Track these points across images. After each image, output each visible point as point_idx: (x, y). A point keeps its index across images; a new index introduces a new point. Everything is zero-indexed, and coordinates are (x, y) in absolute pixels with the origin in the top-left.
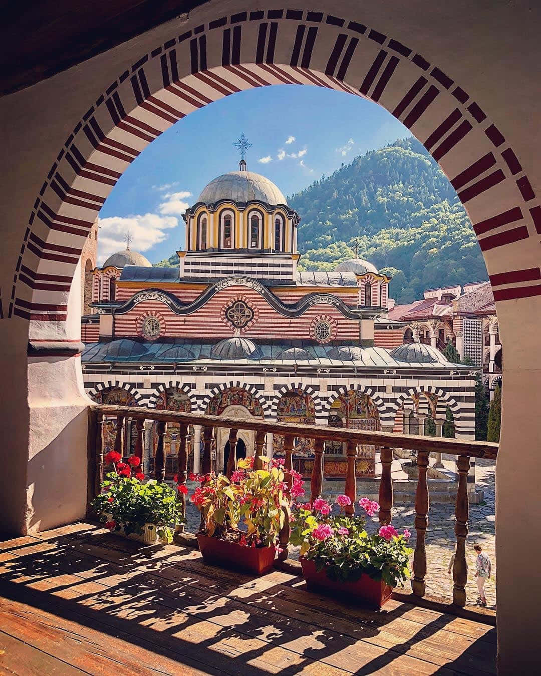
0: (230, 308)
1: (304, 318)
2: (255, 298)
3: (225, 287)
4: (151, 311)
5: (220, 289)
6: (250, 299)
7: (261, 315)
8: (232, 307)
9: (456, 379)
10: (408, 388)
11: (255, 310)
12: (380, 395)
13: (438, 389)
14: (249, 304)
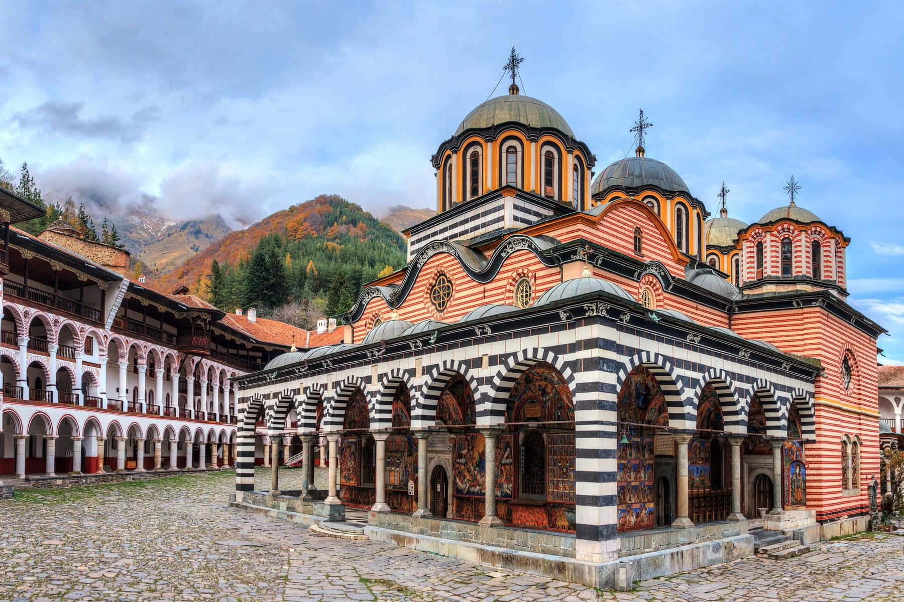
0: (433, 287)
1: (499, 280)
2: (452, 265)
3: (425, 260)
5: (422, 264)
6: (449, 269)
7: (458, 288)
8: (435, 285)
9: (572, 326)
10: (507, 356)
11: (453, 282)
12: (475, 373)
13: (547, 350)
14: (448, 276)
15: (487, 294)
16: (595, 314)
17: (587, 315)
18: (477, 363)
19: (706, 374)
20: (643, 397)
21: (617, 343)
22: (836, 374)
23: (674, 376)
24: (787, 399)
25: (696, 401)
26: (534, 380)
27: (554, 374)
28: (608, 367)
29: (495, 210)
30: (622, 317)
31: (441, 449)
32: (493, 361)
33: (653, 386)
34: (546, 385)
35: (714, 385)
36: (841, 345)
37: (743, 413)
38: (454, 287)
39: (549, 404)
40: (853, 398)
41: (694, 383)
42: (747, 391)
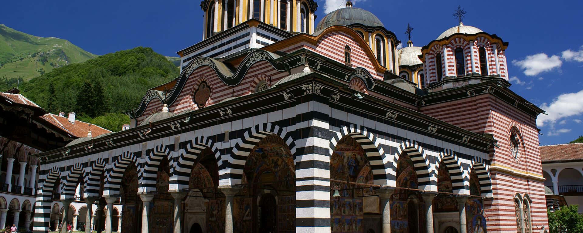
0: (197, 90)
1: (244, 84)
2: (211, 75)
3: (192, 71)
4: (154, 109)
5: (189, 74)
6: (208, 77)
7: (214, 91)
8: (198, 90)
9: (293, 104)
10: (244, 131)
11: (211, 87)
12: (219, 145)
13: (274, 124)
14: (208, 82)
15: (235, 94)
16: (311, 93)
17: (305, 94)
18: (220, 138)
19: (403, 144)
20: (353, 168)
21: (330, 116)
22: (506, 146)
23: (376, 145)
24: (469, 165)
25: (395, 165)
26: (269, 156)
27: (282, 149)
28: (322, 135)
29: (243, 36)
30: (334, 96)
31: (198, 211)
32: (233, 135)
33: (361, 159)
34: (278, 159)
35: (409, 154)
36: (508, 123)
37: (433, 175)
38: (211, 90)
39: (280, 173)
40: (521, 164)
41: (393, 151)
42: (436, 158)
